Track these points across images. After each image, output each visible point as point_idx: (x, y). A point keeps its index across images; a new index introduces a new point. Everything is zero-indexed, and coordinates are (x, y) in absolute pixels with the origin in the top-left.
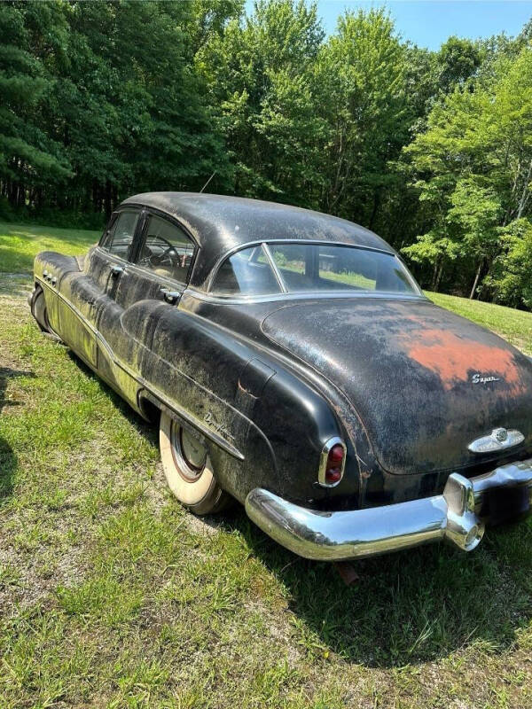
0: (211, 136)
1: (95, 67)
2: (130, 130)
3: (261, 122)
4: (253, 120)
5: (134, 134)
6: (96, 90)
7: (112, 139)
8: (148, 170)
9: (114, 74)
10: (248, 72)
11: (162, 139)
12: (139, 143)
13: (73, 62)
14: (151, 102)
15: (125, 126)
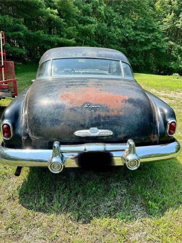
0: (157, 33)
1: (114, 16)
2: (125, 36)
3: (179, 23)
4: (176, 23)
5: (127, 37)
6: (114, 25)
7: (119, 41)
8: (132, 49)
9: (121, 17)
10: (175, 4)
11: (137, 37)
12: (128, 40)
13: (107, 17)
14: (133, 25)
15: (123, 35)
